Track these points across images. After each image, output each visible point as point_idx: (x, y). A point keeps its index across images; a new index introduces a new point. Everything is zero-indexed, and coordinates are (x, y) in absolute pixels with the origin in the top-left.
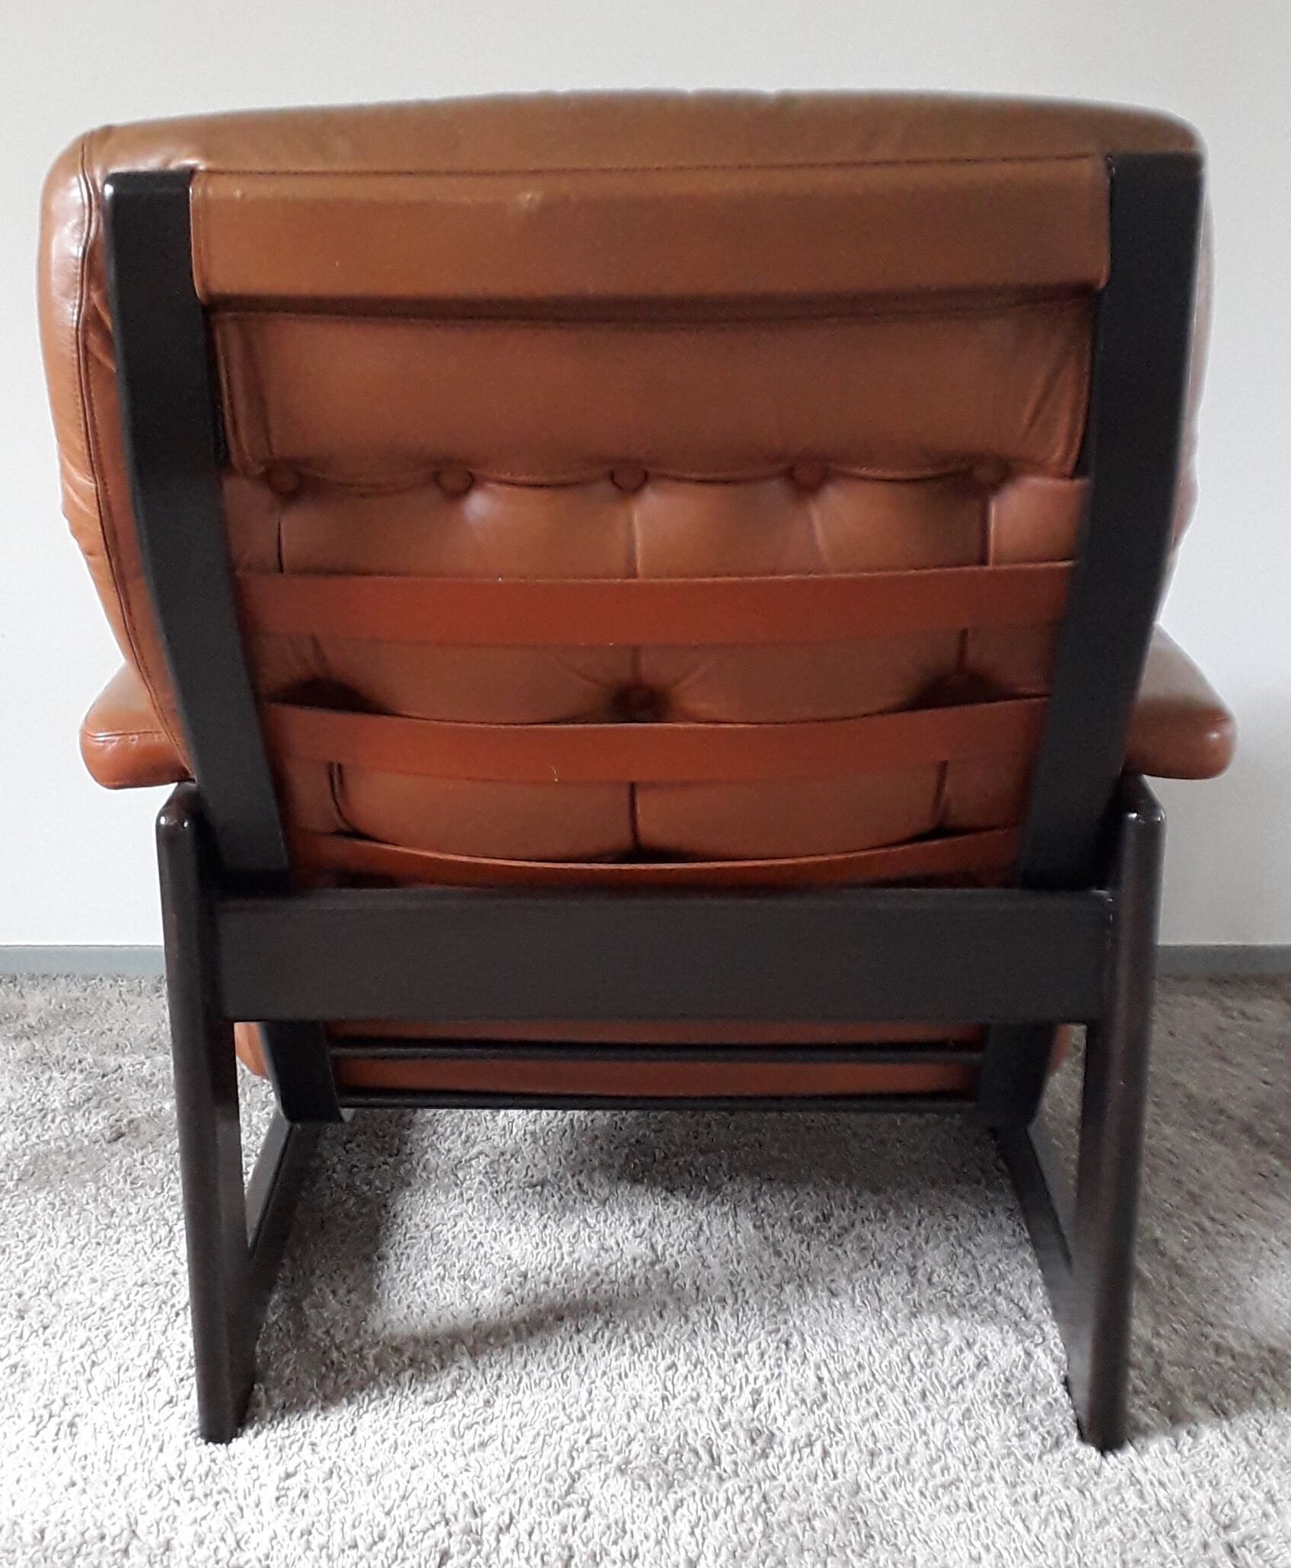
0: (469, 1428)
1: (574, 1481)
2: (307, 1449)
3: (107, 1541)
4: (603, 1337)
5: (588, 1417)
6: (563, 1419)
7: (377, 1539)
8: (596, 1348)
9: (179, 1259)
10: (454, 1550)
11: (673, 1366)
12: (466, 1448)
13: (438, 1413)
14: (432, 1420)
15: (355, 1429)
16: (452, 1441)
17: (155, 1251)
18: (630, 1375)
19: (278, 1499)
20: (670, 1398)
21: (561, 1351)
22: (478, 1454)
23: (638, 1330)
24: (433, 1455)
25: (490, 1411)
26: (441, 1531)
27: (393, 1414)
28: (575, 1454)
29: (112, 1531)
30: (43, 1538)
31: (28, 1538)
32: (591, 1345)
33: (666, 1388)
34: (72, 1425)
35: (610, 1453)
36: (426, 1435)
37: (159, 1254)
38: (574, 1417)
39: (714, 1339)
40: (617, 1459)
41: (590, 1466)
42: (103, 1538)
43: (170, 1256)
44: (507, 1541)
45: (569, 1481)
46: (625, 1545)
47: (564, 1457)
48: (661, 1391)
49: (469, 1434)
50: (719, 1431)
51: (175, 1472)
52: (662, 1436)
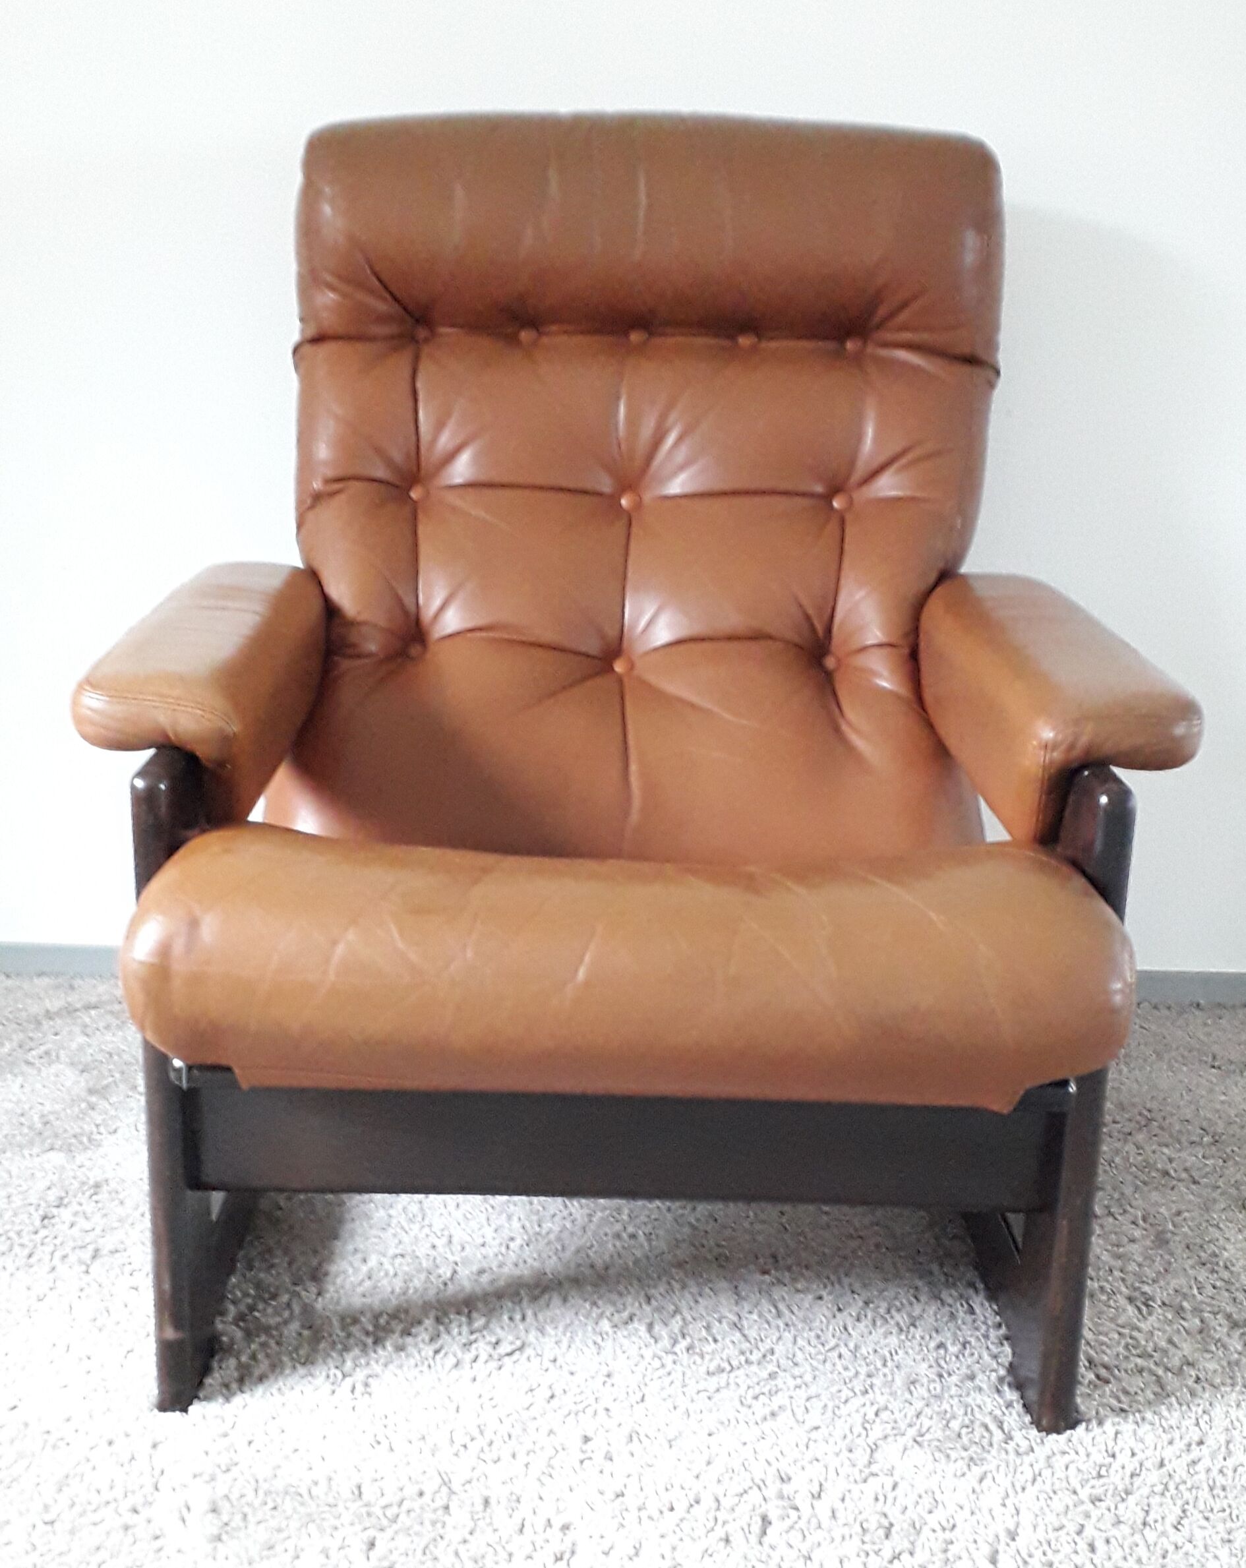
0: (756, 1398)
1: (872, 1451)
2: (601, 1413)
3: (427, 1498)
4: (866, 1316)
5: (870, 1391)
6: (846, 1393)
7: (693, 1503)
8: (861, 1326)
9: (435, 1233)
10: (773, 1516)
11: (941, 1346)
12: (758, 1417)
13: (723, 1384)
14: (718, 1390)
15: (643, 1396)
16: (744, 1410)
17: (412, 1226)
18: (900, 1352)
19: (582, 1462)
20: (945, 1375)
21: (828, 1329)
22: (770, 1423)
23: (898, 1310)
24: (727, 1423)
25: (773, 1383)
26: (754, 1496)
27: (678, 1384)
28: (867, 1426)
29: (429, 1488)
30: (360, 1493)
31: (346, 1494)
32: (857, 1324)
33: (939, 1365)
34: (366, 1385)
35: (903, 1425)
36: (715, 1403)
37: (416, 1227)
38: (857, 1390)
39: (974, 1321)
40: (912, 1432)
41: (886, 1437)
42: (421, 1494)
43: (426, 1230)
44: (823, 1507)
45: (868, 1451)
46: (940, 1515)
47: (858, 1429)
48: (936, 1369)
49: (757, 1405)
50: (1004, 1409)
51: (476, 1433)
52: (949, 1409)
